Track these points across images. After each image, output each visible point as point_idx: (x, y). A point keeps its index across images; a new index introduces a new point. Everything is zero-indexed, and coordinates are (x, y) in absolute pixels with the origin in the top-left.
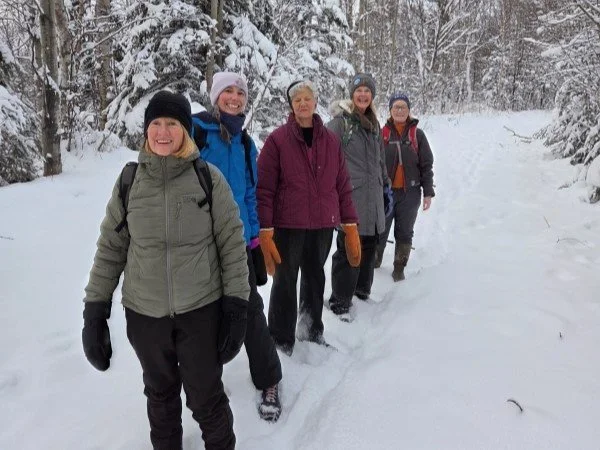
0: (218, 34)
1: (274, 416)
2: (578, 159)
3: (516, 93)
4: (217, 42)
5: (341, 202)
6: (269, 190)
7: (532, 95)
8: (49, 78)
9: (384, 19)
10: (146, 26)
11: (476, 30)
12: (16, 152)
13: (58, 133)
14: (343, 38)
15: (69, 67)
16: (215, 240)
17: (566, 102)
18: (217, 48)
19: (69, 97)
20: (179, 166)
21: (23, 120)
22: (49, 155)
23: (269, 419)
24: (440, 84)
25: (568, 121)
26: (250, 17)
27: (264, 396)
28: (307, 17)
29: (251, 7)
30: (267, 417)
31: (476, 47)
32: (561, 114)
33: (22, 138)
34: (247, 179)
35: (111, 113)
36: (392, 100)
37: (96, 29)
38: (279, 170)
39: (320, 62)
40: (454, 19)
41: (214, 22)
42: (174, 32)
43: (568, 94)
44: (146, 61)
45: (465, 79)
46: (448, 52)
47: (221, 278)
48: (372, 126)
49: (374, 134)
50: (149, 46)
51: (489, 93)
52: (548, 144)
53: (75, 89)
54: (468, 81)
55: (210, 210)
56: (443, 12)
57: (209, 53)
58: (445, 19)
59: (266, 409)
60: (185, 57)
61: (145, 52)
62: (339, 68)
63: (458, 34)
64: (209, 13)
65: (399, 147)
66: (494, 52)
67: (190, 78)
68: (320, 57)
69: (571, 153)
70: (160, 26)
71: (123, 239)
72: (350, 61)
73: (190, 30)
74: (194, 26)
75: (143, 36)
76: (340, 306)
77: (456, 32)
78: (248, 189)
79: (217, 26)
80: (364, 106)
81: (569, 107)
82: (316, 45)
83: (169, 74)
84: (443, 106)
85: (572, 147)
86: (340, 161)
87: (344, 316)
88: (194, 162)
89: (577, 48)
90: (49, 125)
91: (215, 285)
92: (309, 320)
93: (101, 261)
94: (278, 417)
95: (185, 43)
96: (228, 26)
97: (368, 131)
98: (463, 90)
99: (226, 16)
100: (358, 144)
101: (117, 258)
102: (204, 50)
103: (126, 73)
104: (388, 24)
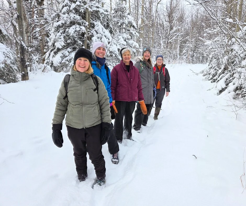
0: (88, 28)
1: (117, 162)
2: (213, 81)
3: (194, 57)
4: (88, 32)
5: (139, 92)
6: (114, 87)
7: (199, 58)
8: (22, 42)
9: (150, 27)
10: (60, 23)
11: (182, 34)
12: (9, 71)
13: (26, 64)
14: (135, 33)
15: (29, 38)
16: (99, 103)
17: (211, 61)
18: (88, 34)
19: (30, 50)
20: (86, 76)
21: (12, 58)
22: (23, 73)
23: (116, 163)
24: (168, 53)
25: (211, 68)
26: (101, 22)
27: (113, 156)
28: (122, 24)
29: (101, 18)
30: (114, 163)
31: (182, 40)
32: (209, 65)
33: (12, 65)
34: (107, 82)
35: (46, 58)
36: (157, 57)
37: (40, 23)
38: (117, 80)
39: (127, 42)
40: (175, 29)
41: (87, 23)
42: (71, 26)
43: (212, 58)
44: (60, 37)
45: (177, 52)
46: (172, 41)
47: (101, 116)
48: (150, 66)
49: (150, 68)
50: (61, 31)
51: (185, 57)
52: (204, 75)
53: (32, 47)
54: (178, 52)
55: (97, 93)
56: (171, 26)
57: (85, 36)
58: (171, 28)
59: (114, 160)
60: (76, 36)
61: (59, 34)
62: (134, 45)
63: (176, 35)
64: (85, 20)
65: (159, 74)
66: (187, 42)
67: (77, 45)
68: (127, 40)
69: (211, 79)
70: (66, 23)
71: (66, 102)
72: (137, 43)
73: (78, 26)
74: (79, 24)
75: (59, 27)
76: (137, 128)
77: (175, 34)
78: (108, 85)
79: (88, 25)
80: (147, 58)
81: (212, 63)
82: (125, 36)
83: (69, 43)
84: (169, 61)
85: (212, 77)
86: (139, 78)
87: (138, 131)
88: (92, 75)
89: (216, 42)
90: (23, 61)
91: (100, 118)
92: (127, 133)
93: (58, 110)
94: (118, 162)
95: (76, 31)
96: (92, 25)
97: (148, 67)
98: (176, 56)
99: (92, 21)
100: (145, 72)
101: (64, 109)
102: (83, 34)
103: (52, 42)
104: (151, 29)
